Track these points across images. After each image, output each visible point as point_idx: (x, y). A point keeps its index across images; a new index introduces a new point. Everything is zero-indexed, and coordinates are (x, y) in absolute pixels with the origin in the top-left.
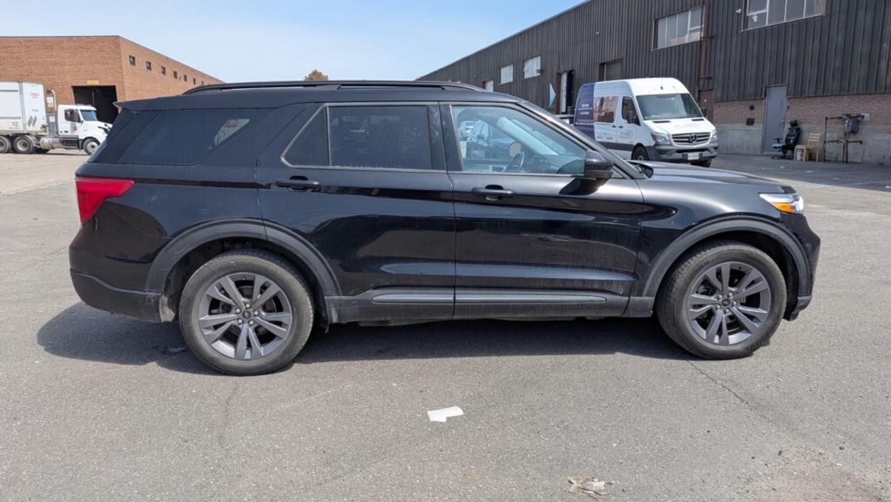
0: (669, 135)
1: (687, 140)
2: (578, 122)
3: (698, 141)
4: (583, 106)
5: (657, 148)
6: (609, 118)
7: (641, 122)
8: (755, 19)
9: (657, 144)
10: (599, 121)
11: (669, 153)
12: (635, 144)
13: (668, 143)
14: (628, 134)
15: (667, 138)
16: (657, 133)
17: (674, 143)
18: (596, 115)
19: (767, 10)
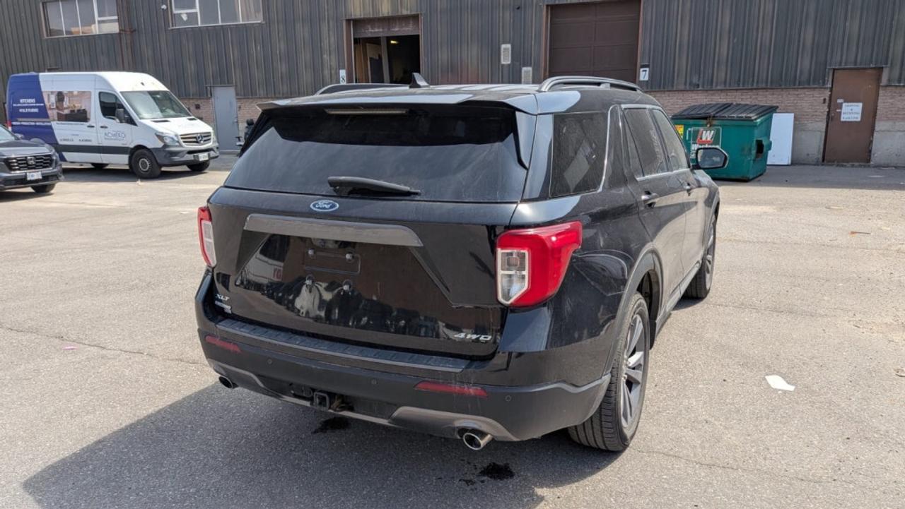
0: (176, 135)
1: (195, 140)
2: (17, 121)
3: (205, 141)
4: (22, 101)
5: (167, 149)
6: (80, 116)
7: (136, 122)
8: (185, 17)
9: (166, 146)
10: (59, 120)
11: (181, 154)
12: (132, 146)
13: (177, 144)
14: (117, 134)
15: (176, 139)
16: (162, 133)
17: (184, 144)
18: (53, 113)
19: (197, 10)
